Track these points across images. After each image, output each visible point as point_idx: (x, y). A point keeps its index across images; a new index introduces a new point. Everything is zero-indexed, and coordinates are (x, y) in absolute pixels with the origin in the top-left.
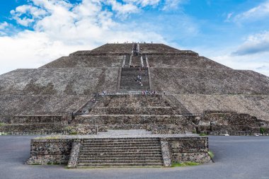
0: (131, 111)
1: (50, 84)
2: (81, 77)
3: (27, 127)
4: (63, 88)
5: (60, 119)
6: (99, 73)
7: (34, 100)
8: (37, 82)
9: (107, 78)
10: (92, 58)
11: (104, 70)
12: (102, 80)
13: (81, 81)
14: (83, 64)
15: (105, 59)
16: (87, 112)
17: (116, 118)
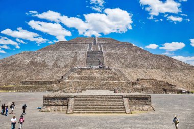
0: (94, 78)
1: (44, 61)
2: (62, 57)
3: (31, 87)
4: (52, 64)
5: (51, 82)
6: (73, 55)
7: (34, 70)
8: (35, 60)
9: (78, 58)
10: (69, 45)
11: (76, 53)
12: (75, 59)
13: (63, 60)
14: (63, 49)
15: (77, 46)
16: (67, 78)
17: (86, 82)
